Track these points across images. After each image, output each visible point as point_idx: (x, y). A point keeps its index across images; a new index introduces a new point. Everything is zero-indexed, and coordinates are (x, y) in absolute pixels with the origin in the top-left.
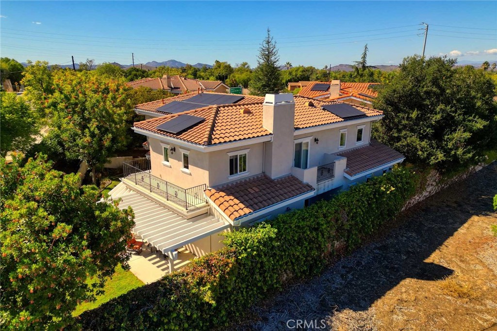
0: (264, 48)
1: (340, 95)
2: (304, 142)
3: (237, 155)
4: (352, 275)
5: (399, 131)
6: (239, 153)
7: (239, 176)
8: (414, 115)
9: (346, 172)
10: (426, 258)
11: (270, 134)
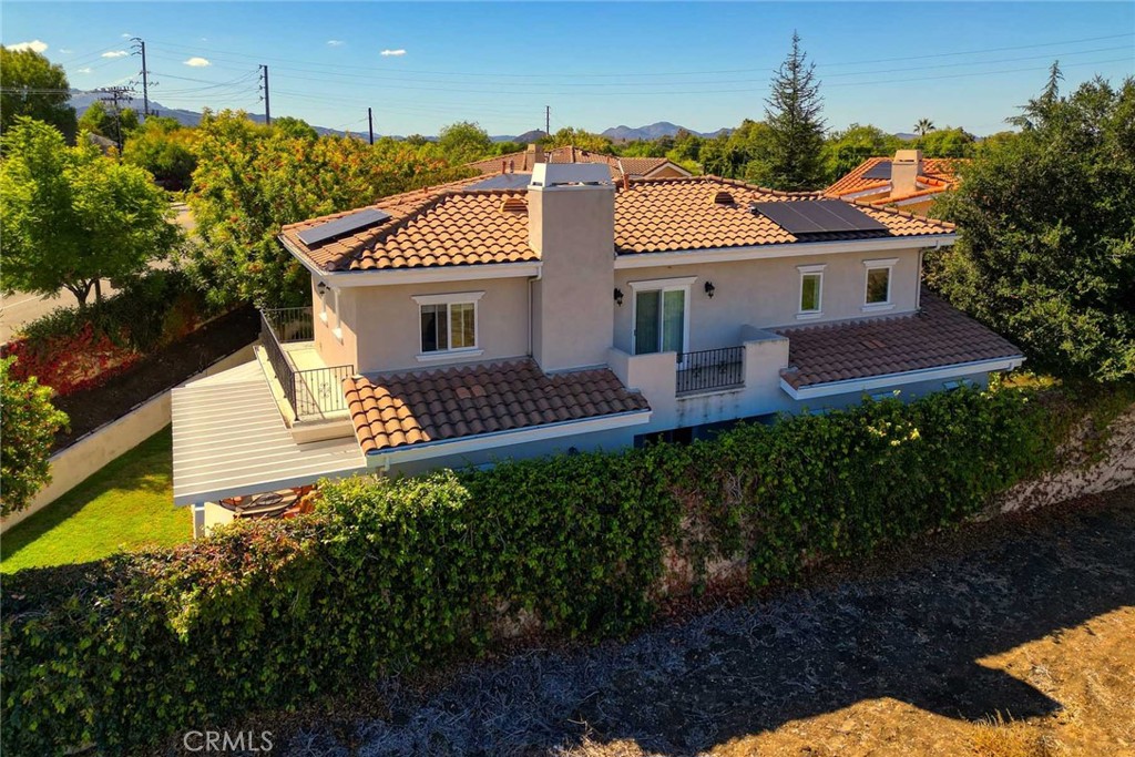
0: (781, 80)
1: (919, 189)
2: (666, 289)
3: (446, 305)
4: (723, 658)
5: (1016, 282)
6: (450, 301)
7: (452, 356)
8: (1052, 237)
9: (785, 378)
10: (991, 654)
11: (534, 259)
